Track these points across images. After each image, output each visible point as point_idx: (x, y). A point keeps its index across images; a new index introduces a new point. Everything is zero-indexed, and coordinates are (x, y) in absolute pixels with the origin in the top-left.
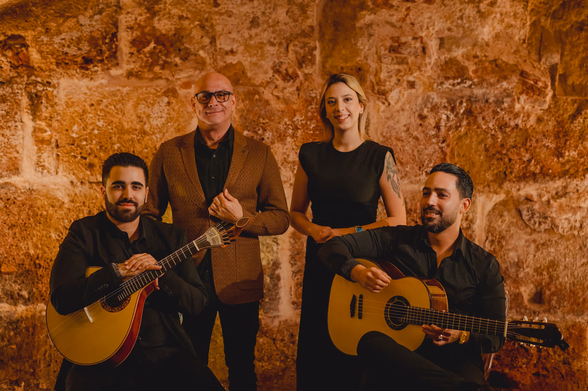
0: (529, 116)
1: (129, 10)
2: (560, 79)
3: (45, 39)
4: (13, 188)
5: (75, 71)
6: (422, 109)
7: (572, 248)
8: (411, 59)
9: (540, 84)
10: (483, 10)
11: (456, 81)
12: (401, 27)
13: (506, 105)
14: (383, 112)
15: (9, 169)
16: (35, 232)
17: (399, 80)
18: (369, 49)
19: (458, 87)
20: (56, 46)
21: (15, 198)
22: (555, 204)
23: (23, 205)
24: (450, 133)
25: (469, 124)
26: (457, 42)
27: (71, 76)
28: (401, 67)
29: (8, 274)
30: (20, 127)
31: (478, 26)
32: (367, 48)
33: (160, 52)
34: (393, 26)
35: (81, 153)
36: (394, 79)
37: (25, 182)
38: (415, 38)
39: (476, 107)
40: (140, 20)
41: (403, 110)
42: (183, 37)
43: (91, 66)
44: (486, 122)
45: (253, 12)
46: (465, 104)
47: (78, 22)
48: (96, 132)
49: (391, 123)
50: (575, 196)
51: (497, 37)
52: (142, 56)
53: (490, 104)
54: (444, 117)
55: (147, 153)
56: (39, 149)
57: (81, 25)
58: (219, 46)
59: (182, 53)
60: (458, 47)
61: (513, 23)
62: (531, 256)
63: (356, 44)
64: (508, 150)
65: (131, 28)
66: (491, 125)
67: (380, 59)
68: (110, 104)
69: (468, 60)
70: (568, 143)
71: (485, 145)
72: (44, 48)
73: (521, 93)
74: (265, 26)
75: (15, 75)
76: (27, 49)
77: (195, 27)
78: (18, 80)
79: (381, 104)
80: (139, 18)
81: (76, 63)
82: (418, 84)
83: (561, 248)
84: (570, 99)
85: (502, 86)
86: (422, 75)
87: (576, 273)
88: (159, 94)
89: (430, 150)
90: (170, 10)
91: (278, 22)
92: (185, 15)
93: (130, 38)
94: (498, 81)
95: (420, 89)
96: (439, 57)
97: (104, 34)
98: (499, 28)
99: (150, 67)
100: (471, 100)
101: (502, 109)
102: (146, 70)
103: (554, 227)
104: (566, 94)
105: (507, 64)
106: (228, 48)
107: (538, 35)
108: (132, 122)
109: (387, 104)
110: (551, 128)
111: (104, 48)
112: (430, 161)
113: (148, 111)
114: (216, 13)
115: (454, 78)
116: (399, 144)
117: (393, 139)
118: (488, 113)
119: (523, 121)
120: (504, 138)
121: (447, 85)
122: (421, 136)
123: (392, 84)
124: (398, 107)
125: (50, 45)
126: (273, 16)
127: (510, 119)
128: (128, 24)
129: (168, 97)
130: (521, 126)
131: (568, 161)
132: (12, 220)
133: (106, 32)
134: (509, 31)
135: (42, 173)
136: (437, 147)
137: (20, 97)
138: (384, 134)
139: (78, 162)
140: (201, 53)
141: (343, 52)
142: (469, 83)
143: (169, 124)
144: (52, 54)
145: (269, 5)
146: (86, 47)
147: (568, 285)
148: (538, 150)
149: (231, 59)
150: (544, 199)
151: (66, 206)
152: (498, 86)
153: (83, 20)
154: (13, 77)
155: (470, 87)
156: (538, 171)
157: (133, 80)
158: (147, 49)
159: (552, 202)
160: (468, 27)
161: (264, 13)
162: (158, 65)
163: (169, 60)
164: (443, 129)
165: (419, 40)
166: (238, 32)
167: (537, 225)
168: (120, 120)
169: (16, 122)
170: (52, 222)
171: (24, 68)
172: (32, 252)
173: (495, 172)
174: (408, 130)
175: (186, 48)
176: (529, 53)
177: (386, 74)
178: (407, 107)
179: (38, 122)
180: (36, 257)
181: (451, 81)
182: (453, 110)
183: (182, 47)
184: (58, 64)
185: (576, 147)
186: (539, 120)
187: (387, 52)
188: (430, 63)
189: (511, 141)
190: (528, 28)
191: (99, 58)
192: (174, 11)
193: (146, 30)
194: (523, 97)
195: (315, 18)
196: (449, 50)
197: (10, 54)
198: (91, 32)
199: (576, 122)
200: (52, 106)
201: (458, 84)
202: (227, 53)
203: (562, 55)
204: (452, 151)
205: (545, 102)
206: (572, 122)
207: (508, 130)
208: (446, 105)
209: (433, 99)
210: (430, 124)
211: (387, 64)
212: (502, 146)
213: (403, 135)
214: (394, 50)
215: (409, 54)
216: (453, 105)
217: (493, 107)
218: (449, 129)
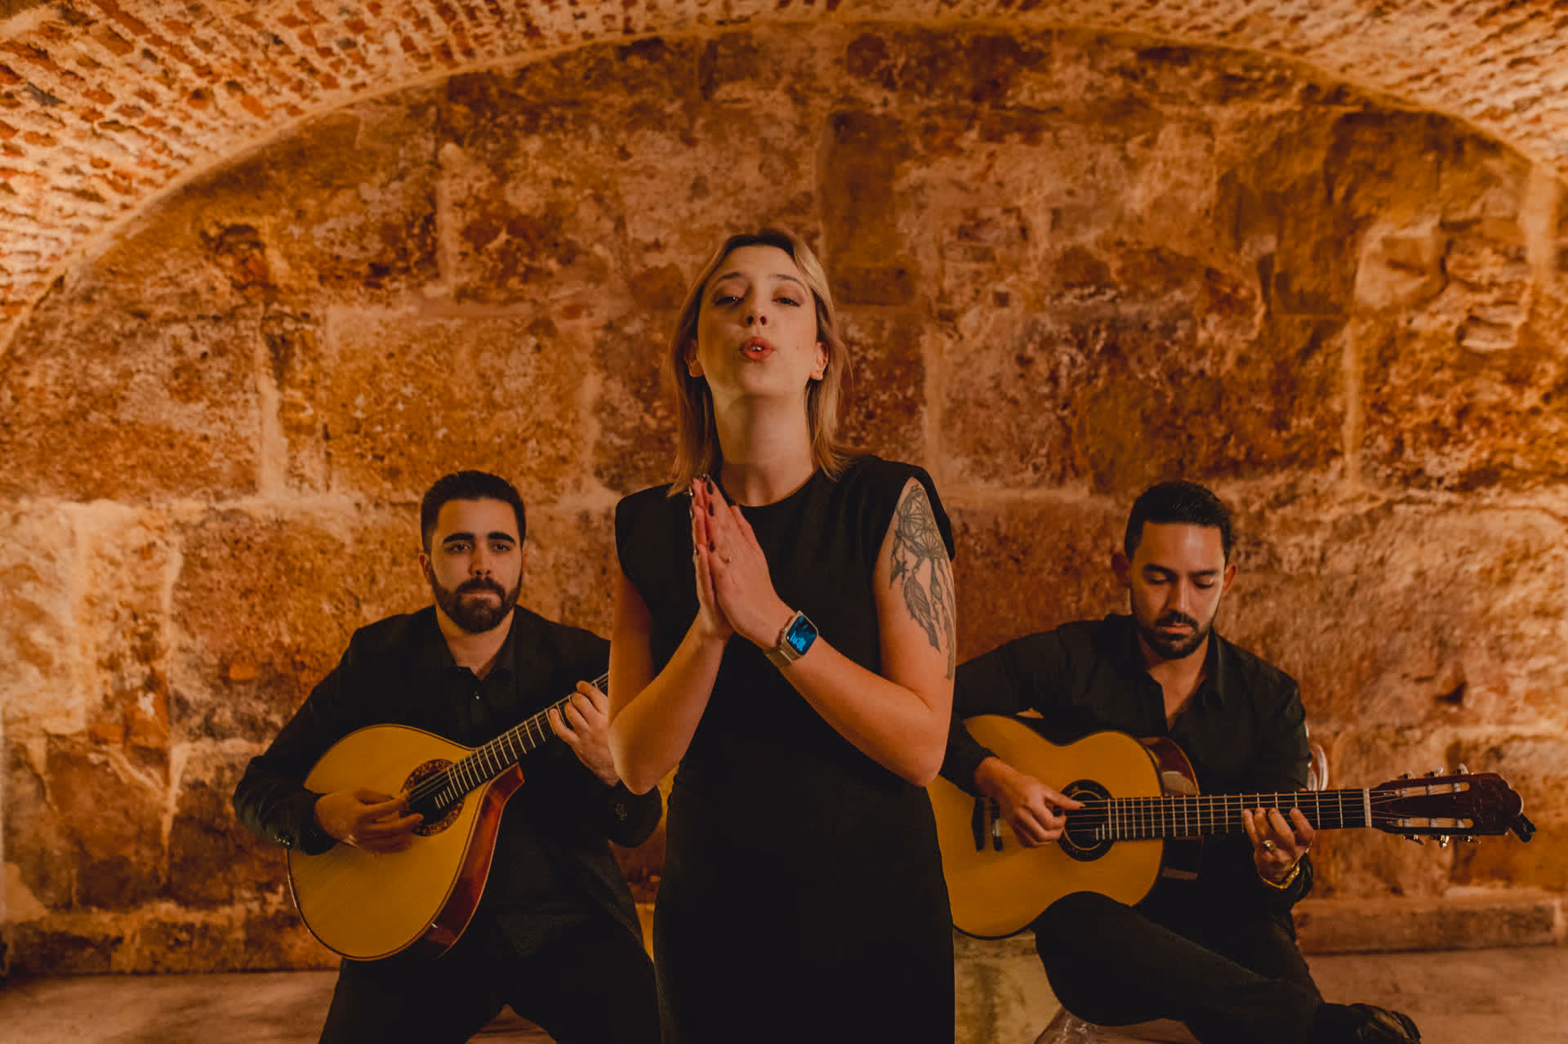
0: (1222, 352)
1: (457, 171)
2: (1277, 284)
3: (296, 230)
4: (246, 520)
5: (356, 290)
6: (1023, 346)
7: (1307, 600)
8: (999, 252)
9: (1243, 293)
10: (1133, 155)
11: (1086, 291)
12: (978, 190)
13: (1180, 334)
14: (951, 352)
15: (235, 484)
16: (290, 603)
17: (977, 292)
18: (920, 234)
19: (1090, 302)
20: (318, 244)
21: (250, 539)
22: (1273, 517)
23: (266, 551)
24: (1077, 389)
25: (1111, 371)
26: (1085, 217)
27: (348, 301)
28: (983, 267)
29: (245, 682)
30: (253, 402)
31: (1123, 186)
32: (915, 231)
33: (519, 249)
34: (962, 187)
35: (373, 449)
36: (969, 290)
37: (268, 507)
38: (1007, 211)
39: (1127, 337)
40: (479, 190)
41: (987, 348)
42: (561, 220)
43: (386, 281)
44: (1145, 368)
45: (696, 169)
46: (1104, 335)
47: (358, 196)
48: (400, 407)
49: (965, 373)
50: (1311, 501)
51: (1157, 206)
52: (484, 258)
53: (1151, 332)
54: (1066, 359)
55: (500, 444)
56: (293, 444)
57: (365, 202)
58: (631, 235)
59: (562, 250)
60: (1088, 224)
61: (1186, 178)
62: (1233, 617)
63: (894, 225)
64: (1185, 420)
65: (461, 205)
66: (1153, 373)
67: (941, 252)
68: (425, 352)
69: (1107, 248)
70: (1297, 402)
71: (1143, 412)
72: (295, 249)
73: (1209, 311)
74: (720, 194)
75: (241, 302)
76: (262, 252)
77: (585, 199)
78: (248, 311)
79: (944, 338)
80: (477, 185)
81: (357, 275)
82: (1015, 295)
83: (1288, 599)
84: (1298, 319)
85: (1172, 298)
86: (1021, 279)
87: (1314, 646)
88: (518, 330)
89: (1041, 423)
90: (535, 169)
91: (744, 187)
92: (563, 176)
93: (460, 225)
94: (1166, 290)
95: (1017, 309)
96: (1052, 247)
97: (410, 218)
98: (1160, 188)
99: (501, 279)
100: (1116, 325)
101: (1174, 343)
102: (492, 285)
103: (1274, 560)
104: (1289, 309)
105: (1178, 256)
106: (649, 238)
107: (1232, 201)
108: (469, 386)
109: (956, 337)
110: (1264, 375)
111: (410, 244)
112: (1041, 444)
113: (499, 363)
114: (625, 171)
115: (1082, 285)
116: (983, 413)
117: (970, 404)
118: (1148, 350)
119: (1213, 363)
120: (1177, 396)
121: (1069, 299)
122: (1022, 397)
123: (966, 299)
124: (978, 342)
125: (307, 242)
126: (735, 175)
127: (1189, 361)
128: (455, 197)
129: (534, 334)
130: (1209, 373)
131: (1297, 437)
132: (246, 580)
133: (413, 214)
134: (1180, 194)
135: (300, 489)
136: (1053, 417)
137: (251, 345)
138: (953, 395)
139: (369, 466)
140: (598, 249)
141: (871, 240)
142: (1110, 294)
143: (541, 388)
144: (311, 260)
145: (725, 154)
146: (375, 244)
147: (1300, 668)
148: (1241, 417)
149: (655, 260)
150: (1254, 508)
151: (349, 550)
152: (1166, 298)
153: (368, 191)
154: (237, 307)
155: (1113, 301)
156: (1241, 457)
157: (469, 305)
158: (493, 245)
159: (1268, 513)
160: (1106, 189)
161: (715, 169)
162: (515, 274)
163: (536, 264)
164: (1064, 383)
165: (1014, 215)
166: (669, 206)
167: (1242, 557)
168: (445, 381)
169: (245, 392)
170: (324, 581)
171: (259, 289)
172: (286, 640)
173: (1163, 460)
174: (997, 386)
175: (569, 242)
176: (1218, 234)
177: (954, 281)
178: (996, 341)
179: (289, 391)
180: (294, 649)
181: (1077, 291)
182: (1081, 345)
183: (560, 240)
184: (322, 279)
185: (1312, 409)
186: (1242, 361)
187: (954, 238)
188: (1036, 257)
189: (1191, 402)
190: (1213, 188)
191: (401, 264)
192: (544, 170)
193: (491, 208)
194: (1213, 319)
195: (813, 177)
196: (1071, 233)
197: (229, 261)
198: (384, 215)
199: (1311, 363)
200: (315, 360)
201: (1091, 295)
202: (648, 248)
203: (1280, 238)
204: (1081, 425)
205: (1252, 326)
206: (1303, 364)
207: (1185, 380)
208: (1070, 336)
209: (1044, 326)
210: (1038, 373)
211: (955, 261)
212: (1175, 411)
213: (989, 396)
214: (967, 235)
215: (997, 240)
216: (1081, 336)
217: (1156, 339)
218: (1074, 382)
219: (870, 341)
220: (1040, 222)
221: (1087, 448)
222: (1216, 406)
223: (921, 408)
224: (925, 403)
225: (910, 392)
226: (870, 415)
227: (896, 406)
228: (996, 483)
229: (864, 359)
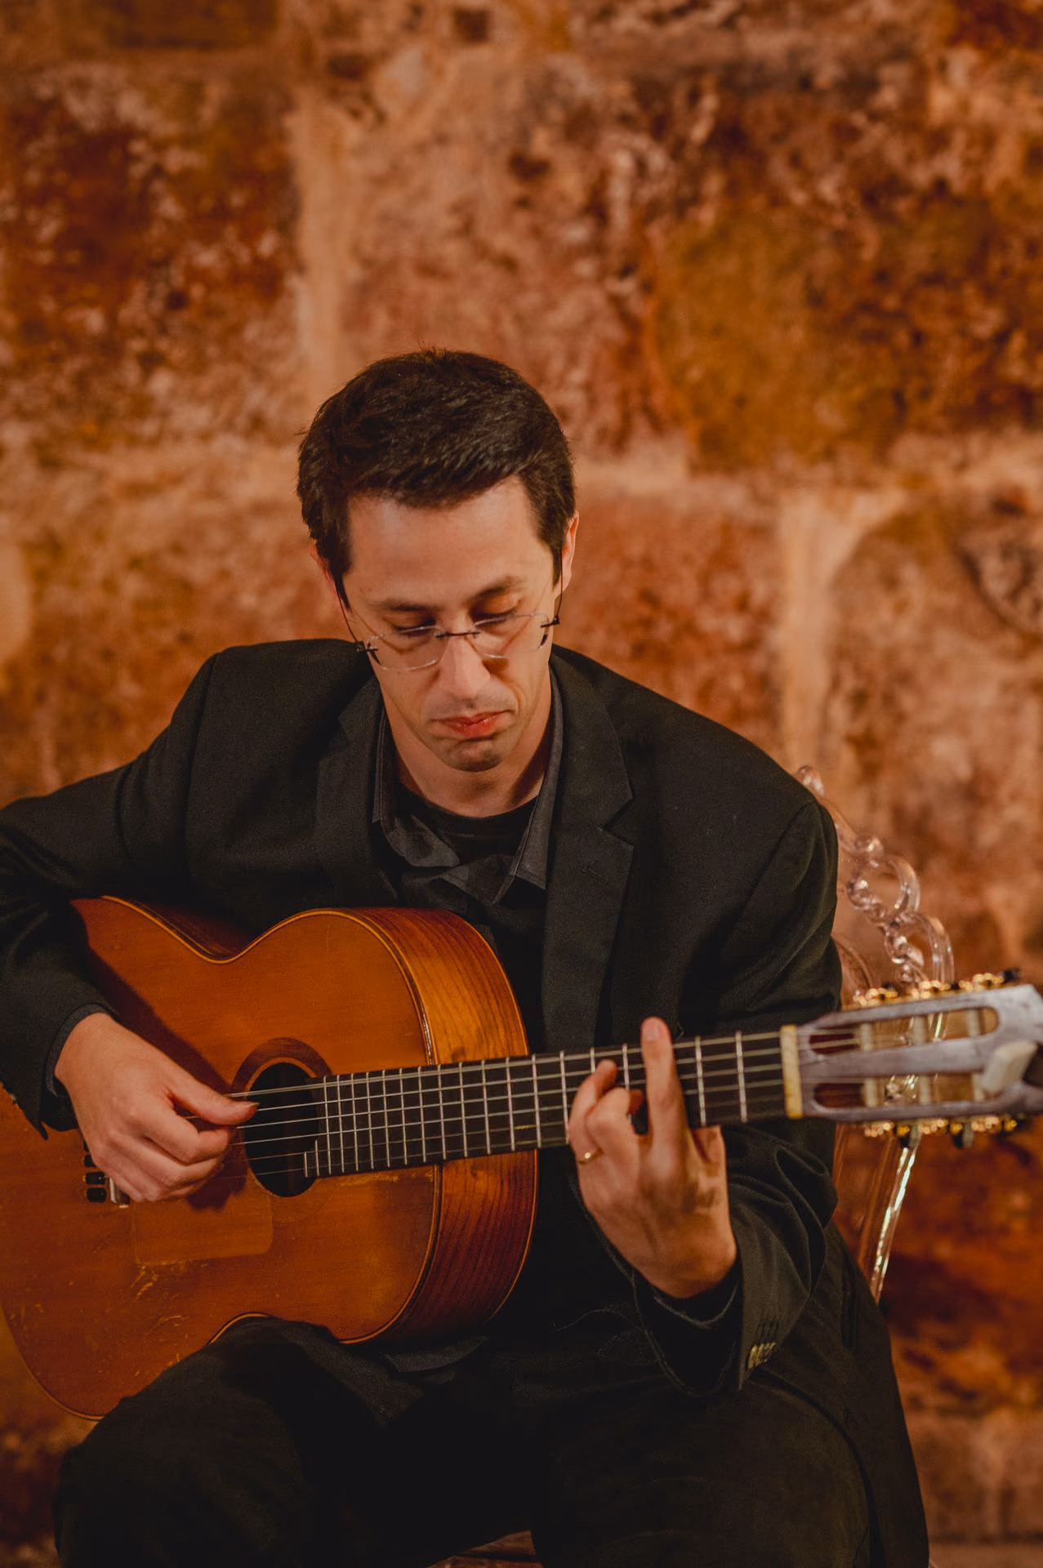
0: (987, 138)
6: (524, 134)
13: (888, 97)
14: (360, 151)
17: (416, 9)
19: (678, 28)
24: (653, 231)
25: (732, 189)
36: (395, 6)
39: (764, 109)
41: (442, 139)
44: (808, 178)
46: (709, 102)
49: (392, 199)
53: (821, 94)
54: (623, 162)
64: (907, 296)
66: (828, 188)
71: (809, 278)
73: (954, 40)
79: (342, 118)
82: (503, 17)
89: (569, 311)
95: (510, 44)
100: (738, 79)
101: (875, 117)
109: (369, 116)
112: (572, 359)
116: (435, 291)
117: (406, 270)
118: (813, 136)
119: (968, 163)
120: (887, 245)
121: (629, 20)
122: (526, 252)
123: (391, 26)
124: (420, 128)
127: (910, 159)
130: (958, 185)
136: (597, 298)
138: (368, 249)
142: (723, 6)
155: (728, 22)
164: (621, 217)
173: (858, 392)
174: (467, 229)
178: (461, 125)
181: (646, 3)
182: (659, 129)
189: (918, 255)
194: (962, 60)
201: (678, 12)
204: (663, 313)
207: (903, 206)
208: (631, 107)
209: (571, 84)
210: (562, 198)
212: (882, 277)
213: (453, 252)
216: (658, 107)
217: (832, 107)
218: (646, 214)
219: (170, 129)
221: (683, 368)
222: (975, 266)
223: (294, 282)
224: (301, 268)
225: (267, 244)
226: (177, 301)
227: (236, 277)
229: (158, 171)
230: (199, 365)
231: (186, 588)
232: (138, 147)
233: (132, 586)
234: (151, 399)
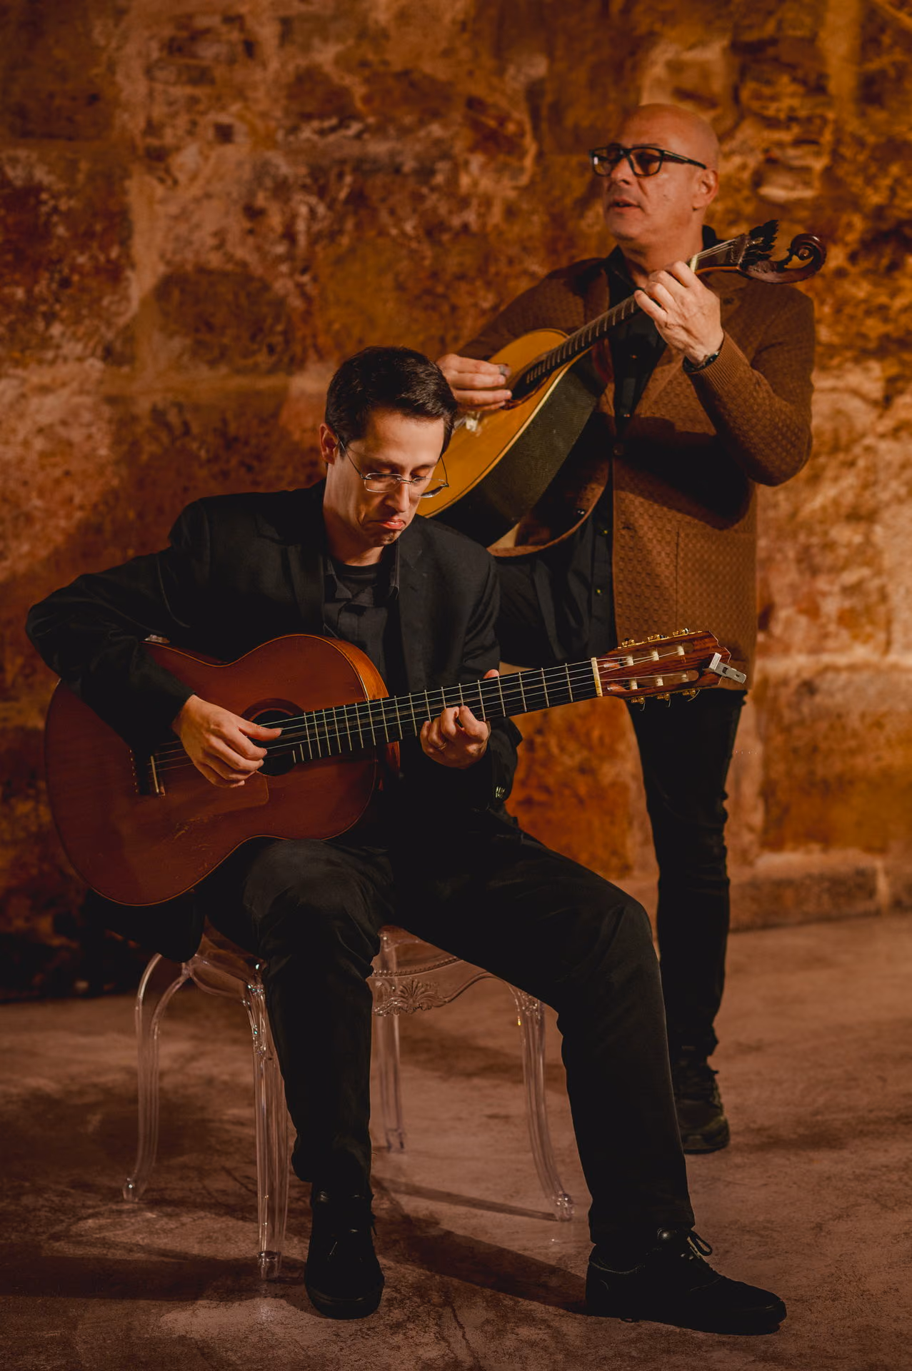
0: (487, 202)
2: (549, 117)
6: (252, 194)
8: (219, 72)
9: (511, 128)
11: (327, 124)
13: (439, 179)
14: (164, 201)
17: (194, 123)
18: (120, 47)
19: (332, 138)
24: (318, 248)
25: (359, 226)
26: (321, 29)
28: (199, 92)
32: (114, 44)
36: (182, 121)
38: (228, 20)
39: (376, 184)
41: (208, 196)
44: (399, 222)
46: (348, 179)
49: (182, 229)
51: (404, 16)
53: (406, 176)
54: (304, 210)
60: (325, 40)
63: (88, 35)
64: (448, 286)
66: (409, 227)
67: (149, 72)
69: (348, 70)
71: (397, 275)
73: (473, 149)
79: (155, 183)
82: (240, 129)
84: (575, 160)
85: (429, 133)
86: (247, 108)
94: (422, 123)
95: (243, 145)
96: (284, 66)
100: (363, 167)
101: (433, 189)
104: (563, 148)
105: (432, 80)
107: (492, 12)
109: (169, 182)
110: (537, 230)
112: (277, 318)
115: (322, 116)
118: (401, 199)
119: (479, 215)
120: (437, 258)
121: (307, 133)
122: (253, 258)
123: (180, 132)
124: (196, 190)
127: (450, 212)
130: (474, 227)
136: (291, 283)
138: (169, 256)
141: (58, 53)
142: (355, 127)
148: (512, 283)
152: (422, 133)
155: (358, 136)
164: (302, 240)
165: (237, 25)
174: (220, 246)
176: (476, 54)
177: (165, 109)
178: (218, 188)
181: (316, 124)
182: (322, 193)
186: (511, 212)
187: (164, 54)
188: (264, 80)
189: (452, 263)
194: (476, 161)
196: (306, 48)
199: (590, 214)
201: (333, 129)
203: (551, 57)
204: (323, 293)
205: (521, 170)
206: (581, 216)
207: (446, 237)
208: (308, 181)
209: (277, 167)
210: (272, 229)
211: (166, 83)
212: (434, 275)
213: (212, 258)
214: (180, 49)
215: (216, 59)
216: (322, 181)
217: (411, 183)
218: (314, 239)
219: (61, 186)
220: (267, 33)
221: (330, 324)
222: (482, 271)
223: (129, 273)
224: (133, 266)
225: (114, 253)
226: (65, 283)
227: (98, 270)
228: (224, 370)
229: (55, 210)
230: (78, 320)
231: (70, 444)
232: (44, 196)
233: (39, 444)
234: (51, 337)
